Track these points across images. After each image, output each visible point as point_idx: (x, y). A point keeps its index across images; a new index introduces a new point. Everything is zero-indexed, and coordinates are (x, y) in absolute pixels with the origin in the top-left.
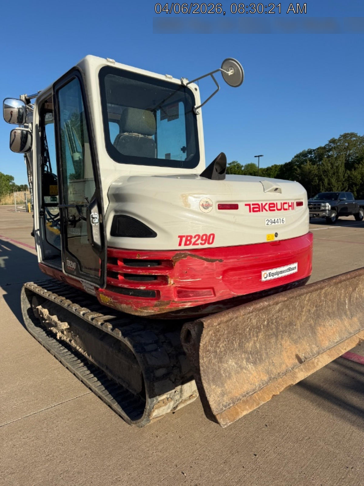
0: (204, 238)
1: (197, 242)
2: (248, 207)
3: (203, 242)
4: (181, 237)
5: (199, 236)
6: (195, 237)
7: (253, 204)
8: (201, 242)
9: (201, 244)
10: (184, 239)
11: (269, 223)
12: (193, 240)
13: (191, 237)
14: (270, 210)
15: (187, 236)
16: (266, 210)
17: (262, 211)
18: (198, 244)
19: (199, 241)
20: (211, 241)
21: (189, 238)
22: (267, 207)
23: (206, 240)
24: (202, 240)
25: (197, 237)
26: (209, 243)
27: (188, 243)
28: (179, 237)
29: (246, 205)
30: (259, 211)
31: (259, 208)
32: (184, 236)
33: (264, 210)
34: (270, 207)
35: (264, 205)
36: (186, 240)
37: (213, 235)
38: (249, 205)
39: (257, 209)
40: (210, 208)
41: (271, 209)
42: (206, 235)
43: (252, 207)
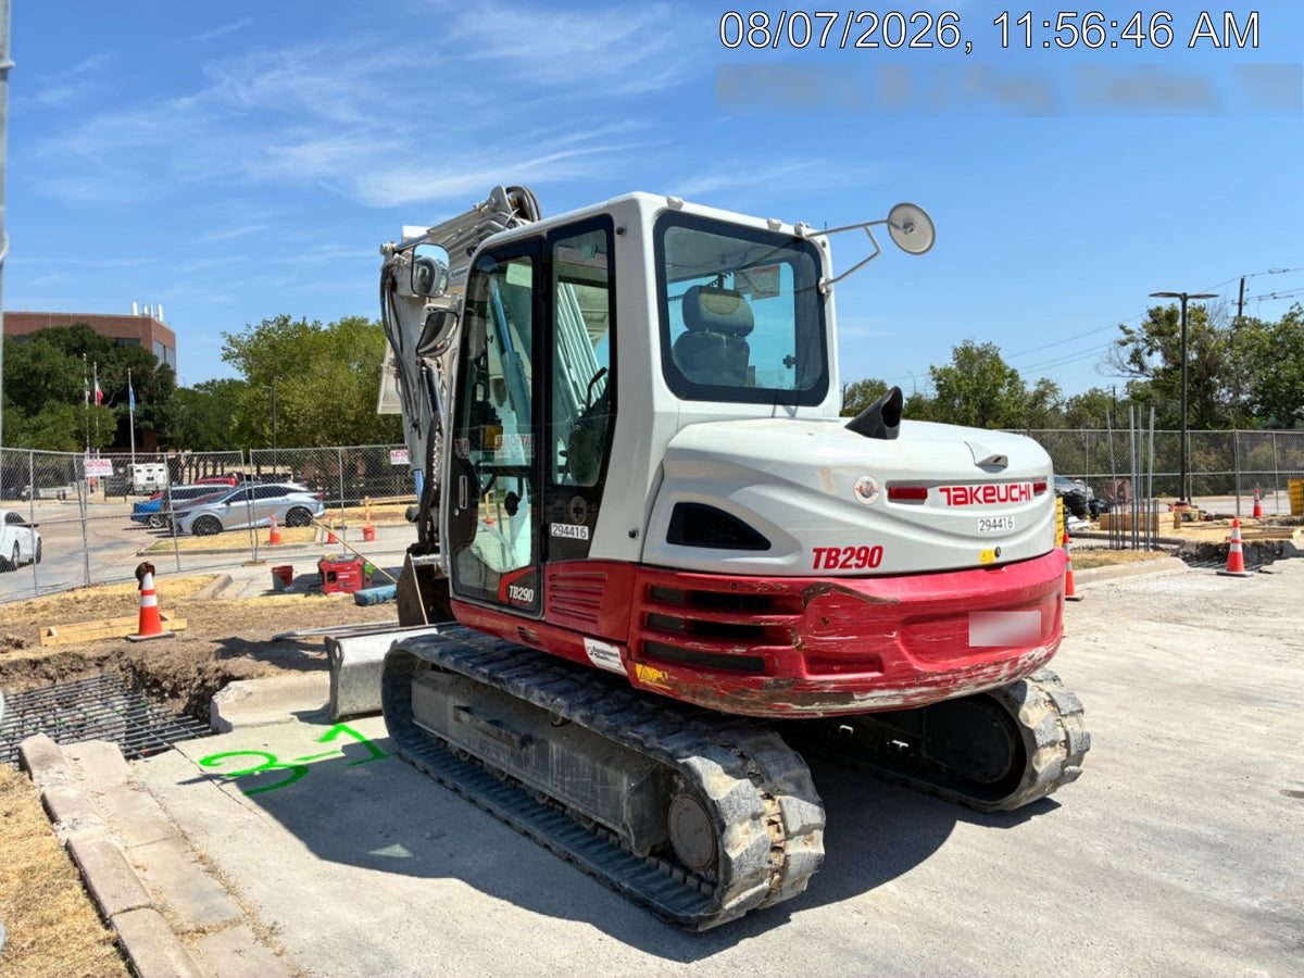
0: (863, 554)
1: (848, 563)
2: (945, 494)
3: (860, 562)
4: (819, 551)
5: (852, 549)
6: (845, 552)
7: (955, 490)
8: (857, 562)
9: (857, 566)
10: (824, 555)
11: (985, 527)
12: (842, 558)
13: (838, 551)
14: (987, 501)
15: (831, 550)
16: (980, 502)
17: (972, 502)
18: (850, 566)
19: (853, 561)
20: (875, 562)
21: (834, 554)
22: (980, 495)
23: (865, 559)
24: (859, 558)
25: (849, 553)
26: (871, 565)
27: (832, 562)
28: (815, 550)
29: (942, 490)
30: (966, 502)
31: (966, 496)
32: (824, 550)
33: (974, 500)
34: (985, 495)
35: (974, 490)
36: (829, 558)
37: (880, 549)
38: (948, 490)
39: (963, 499)
40: (875, 496)
41: (988, 498)
42: (866, 549)
43: (953, 493)
